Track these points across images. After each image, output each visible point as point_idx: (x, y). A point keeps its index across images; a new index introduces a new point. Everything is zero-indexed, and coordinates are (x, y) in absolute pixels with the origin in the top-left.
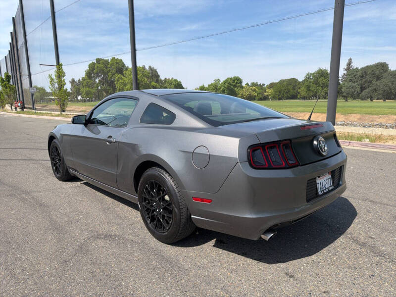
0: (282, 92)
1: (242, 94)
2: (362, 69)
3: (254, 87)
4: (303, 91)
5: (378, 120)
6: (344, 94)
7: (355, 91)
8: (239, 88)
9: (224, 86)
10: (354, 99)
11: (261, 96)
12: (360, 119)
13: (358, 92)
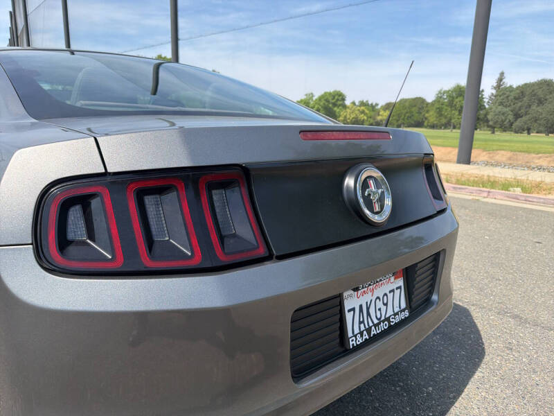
0: (403, 117)
1: (345, 117)
2: (518, 87)
3: (363, 108)
4: (432, 117)
5: (537, 161)
6: (491, 123)
7: (506, 120)
8: (340, 107)
9: (319, 104)
10: (505, 131)
11: (372, 121)
12: (510, 159)
13: (510, 121)
